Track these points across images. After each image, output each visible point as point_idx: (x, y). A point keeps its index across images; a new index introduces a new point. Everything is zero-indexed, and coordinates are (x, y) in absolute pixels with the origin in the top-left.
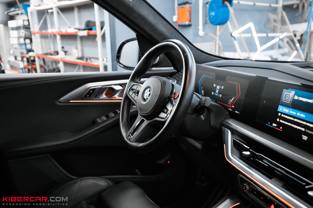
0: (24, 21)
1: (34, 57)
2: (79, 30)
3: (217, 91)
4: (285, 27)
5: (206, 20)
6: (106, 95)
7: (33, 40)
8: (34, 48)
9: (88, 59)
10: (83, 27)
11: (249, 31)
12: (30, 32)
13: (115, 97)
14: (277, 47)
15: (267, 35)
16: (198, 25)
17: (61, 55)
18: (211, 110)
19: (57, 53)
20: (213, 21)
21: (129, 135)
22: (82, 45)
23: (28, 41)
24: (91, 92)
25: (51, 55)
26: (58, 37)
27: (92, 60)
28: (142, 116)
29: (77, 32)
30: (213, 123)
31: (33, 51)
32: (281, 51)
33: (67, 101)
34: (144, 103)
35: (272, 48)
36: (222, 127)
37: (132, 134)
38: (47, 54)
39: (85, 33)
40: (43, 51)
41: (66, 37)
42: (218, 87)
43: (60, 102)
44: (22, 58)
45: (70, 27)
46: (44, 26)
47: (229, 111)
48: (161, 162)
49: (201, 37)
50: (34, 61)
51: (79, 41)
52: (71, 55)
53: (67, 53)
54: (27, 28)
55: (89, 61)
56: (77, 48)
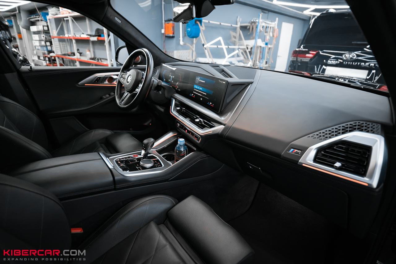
0: (43, 26)
1: (55, 57)
2: (91, 36)
3: (171, 79)
4: (241, 42)
5: (185, 33)
6: (108, 81)
7: (53, 43)
8: (54, 49)
9: (99, 59)
10: (94, 33)
11: (219, 43)
12: (50, 36)
13: (114, 83)
14: (236, 55)
15: (228, 47)
16: (180, 37)
17: (77, 56)
18: (165, 88)
19: (74, 54)
20: (189, 34)
21: (121, 102)
22: (94, 49)
23: (48, 44)
24: (98, 79)
25: (69, 56)
26: (74, 41)
27: (102, 60)
28: (128, 92)
29: (89, 38)
30: (166, 95)
31: (54, 52)
32: (239, 59)
33: (83, 84)
34: (128, 84)
35: (233, 56)
36: (172, 98)
37: (122, 102)
38: (65, 55)
39: (95, 39)
40: (62, 53)
41: (80, 41)
42: (172, 77)
43: (78, 85)
44: (45, 57)
45: (83, 34)
46: (61, 32)
47: (176, 90)
48: (146, 124)
49: (181, 45)
50: (55, 60)
51: (91, 45)
52: (85, 56)
53: (82, 54)
54: (47, 32)
55: (100, 61)
56: (90, 51)
